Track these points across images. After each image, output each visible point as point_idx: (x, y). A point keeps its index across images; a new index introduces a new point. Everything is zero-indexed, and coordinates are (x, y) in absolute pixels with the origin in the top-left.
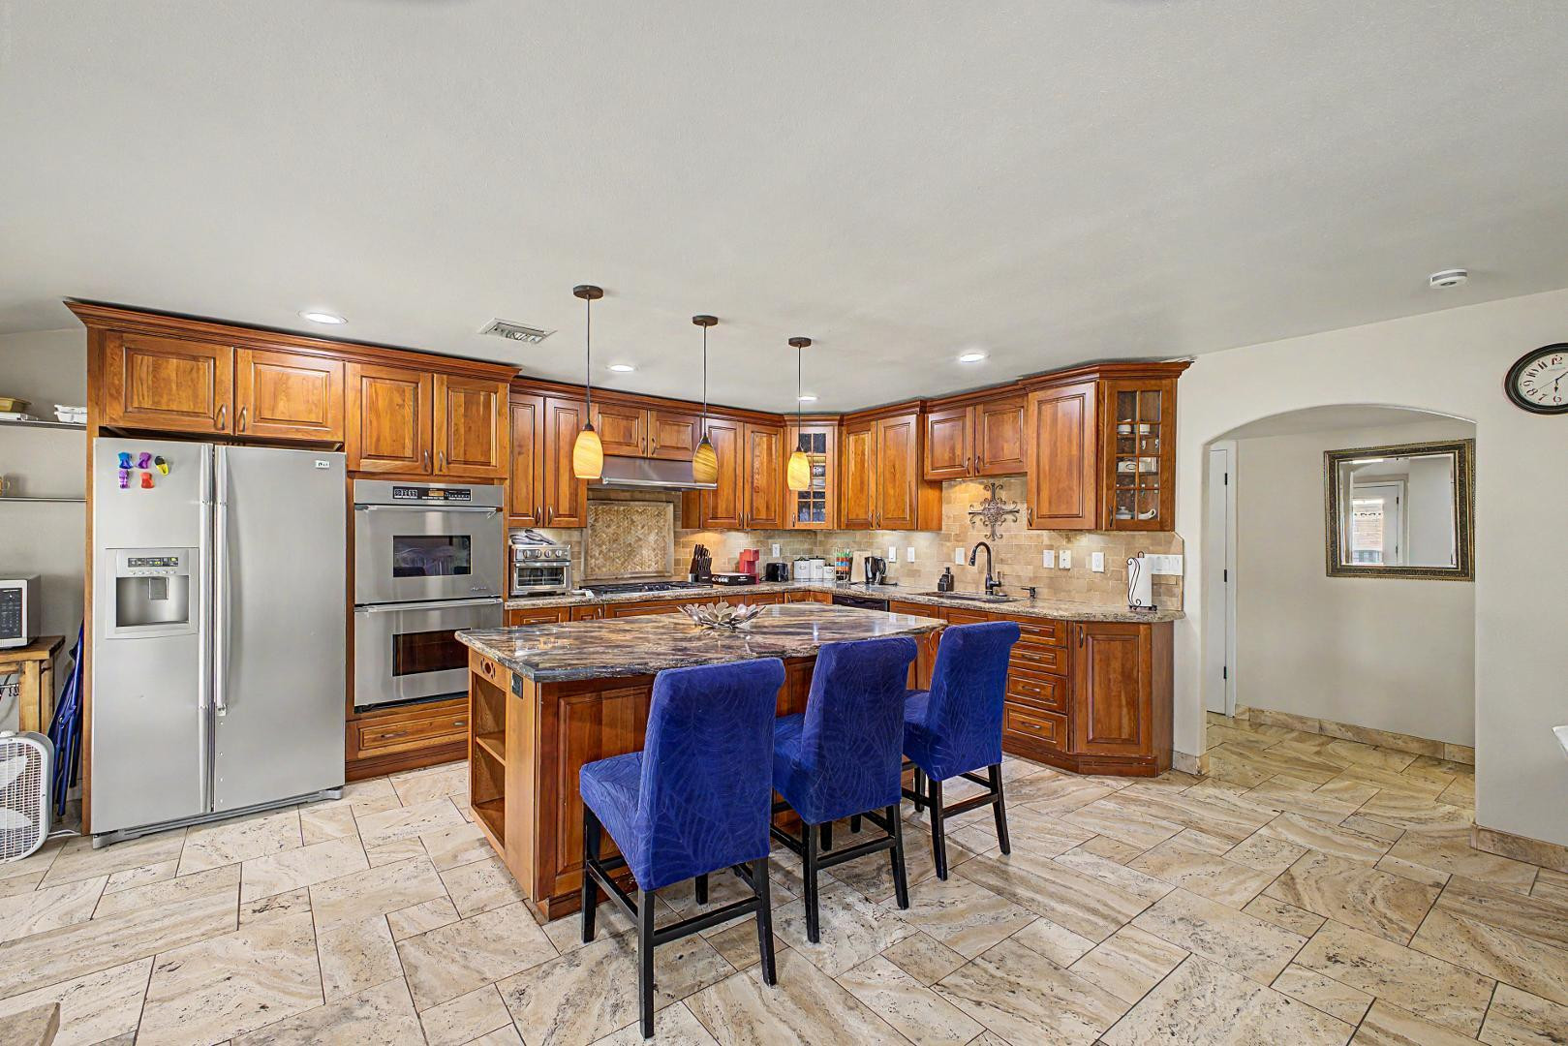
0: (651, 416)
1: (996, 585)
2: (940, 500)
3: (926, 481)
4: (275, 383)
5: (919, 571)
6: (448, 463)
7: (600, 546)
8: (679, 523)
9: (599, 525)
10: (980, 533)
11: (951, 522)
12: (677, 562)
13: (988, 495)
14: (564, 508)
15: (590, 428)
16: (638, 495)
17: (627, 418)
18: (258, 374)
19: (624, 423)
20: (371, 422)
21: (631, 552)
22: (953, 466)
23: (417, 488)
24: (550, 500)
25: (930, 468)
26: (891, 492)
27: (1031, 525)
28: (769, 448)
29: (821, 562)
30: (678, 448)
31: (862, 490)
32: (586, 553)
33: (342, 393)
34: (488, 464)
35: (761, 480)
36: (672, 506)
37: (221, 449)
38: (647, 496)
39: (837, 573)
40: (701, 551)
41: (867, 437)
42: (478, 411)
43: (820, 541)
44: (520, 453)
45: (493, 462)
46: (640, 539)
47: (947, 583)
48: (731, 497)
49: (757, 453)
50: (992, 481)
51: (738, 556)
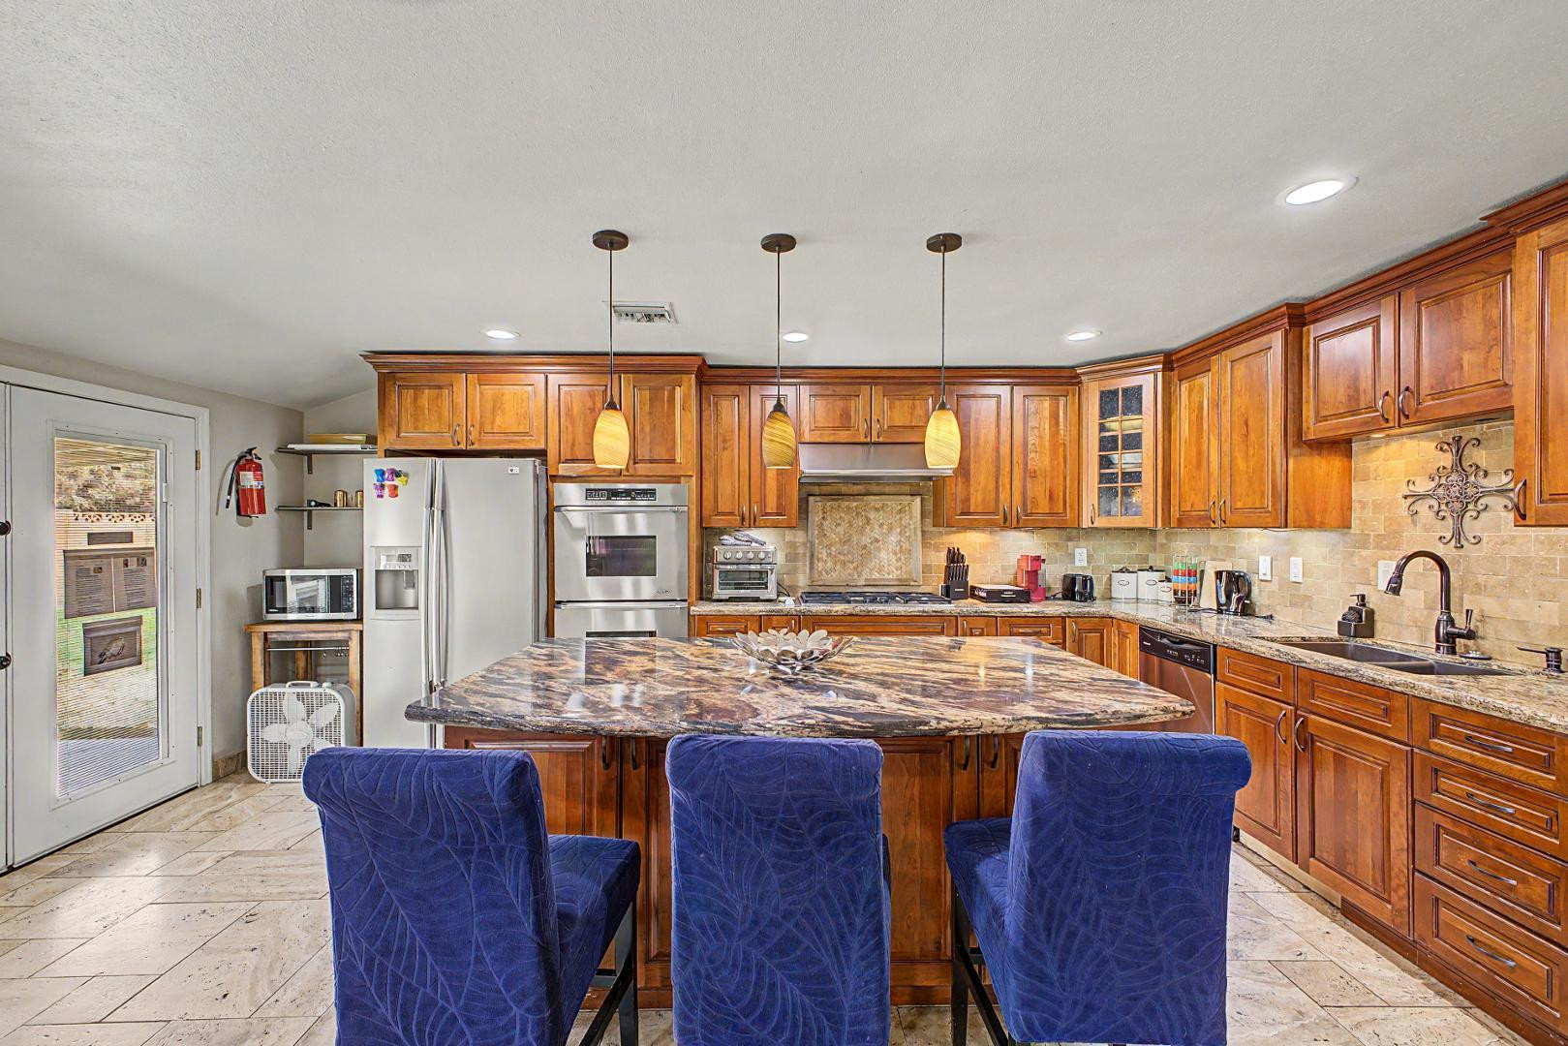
0: (877, 391)
1: (1461, 636)
2: (1348, 476)
3: (1305, 442)
4: (494, 400)
5: (1309, 598)
6: (635, 463)
7: (829, 547)
8: (929, 521)
9: (826, 523)
10: (1428, 531)
11: (1369, 514)
12: (927, 568)
13: (1447, 459)
14: (771, 506)
15: (612, 406)
16: (875, 489)
17: (845, 397)
18: (481, 394)
19: (840, 404)
20: (567, 428)
21: (866, 553)
22: (1353, 413)
23: (606, 490)
24: (755, 497)
25: (1312, 420)
26: (1241, 464)
27: (1523, 517)
28: (1055, 416)
29: (1156, 576)
30: (913, 427)
31: (1199, 465)
32: (812, 555)
33: (543, 403)
34: (673, 461)
35: (1040, 460)
36: (918, 500)
37: (439, 461)
38: (887, 489)
39: (1175, 593)
40: (955, 557)
41: (1205, 380)
42: (663, 407)
43: (1161, 545)
44: (724, 449)
45: (678, 461)
46: (877, 541)
47: (1360, 621)
48: (991, 486)
49: (1033, 422)
50: (1455, 432)
51: (1014, 562)
